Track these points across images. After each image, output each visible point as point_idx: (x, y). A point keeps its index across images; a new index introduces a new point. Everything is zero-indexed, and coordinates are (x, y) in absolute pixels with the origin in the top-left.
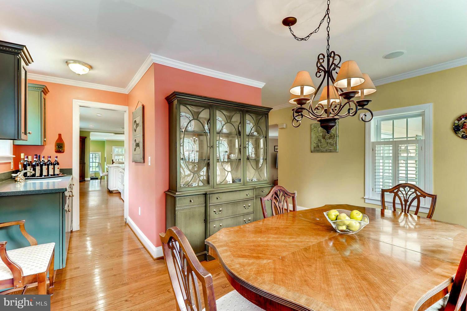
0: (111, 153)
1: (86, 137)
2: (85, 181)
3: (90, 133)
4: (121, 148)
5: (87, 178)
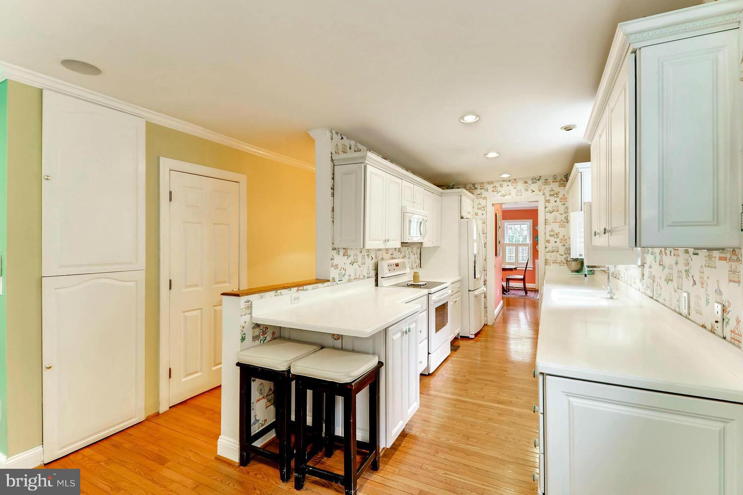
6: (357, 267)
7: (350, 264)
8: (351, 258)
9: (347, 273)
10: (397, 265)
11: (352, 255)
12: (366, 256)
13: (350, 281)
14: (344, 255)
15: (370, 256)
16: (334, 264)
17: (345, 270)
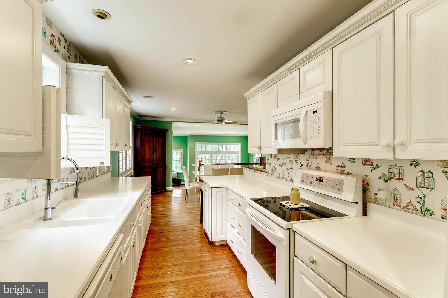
0: (194, 151)
1: (167, 130)
2: (166, 191)
3: (172, 124)
4: (205, 144)
5: (169, 187)
6: (286, 170)
7: (279, 165)
8: (280, 161)
9: (277, 172)
10: (320, 180)
11: (281, 159)
12: (294, 162)
13: (279, 177)
14: (275, 158)
15: (299, 163)
16: (269, 163)
17: (276, 169)
